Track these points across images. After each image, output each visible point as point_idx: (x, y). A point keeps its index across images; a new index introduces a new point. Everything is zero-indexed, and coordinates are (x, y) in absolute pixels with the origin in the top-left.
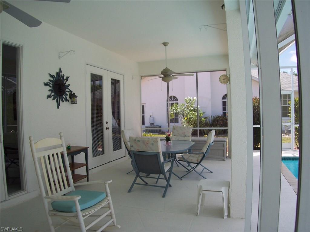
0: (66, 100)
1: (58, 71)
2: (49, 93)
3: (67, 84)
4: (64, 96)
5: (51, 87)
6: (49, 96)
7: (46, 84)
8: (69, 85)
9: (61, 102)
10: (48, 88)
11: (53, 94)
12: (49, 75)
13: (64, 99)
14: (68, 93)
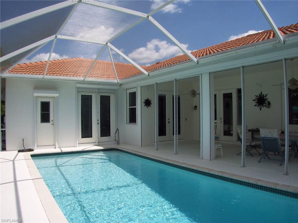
0: (266, 106)
1: (260, 93)
2: (256, 104)
3: (266, 98)
4: (264, 105)
5: (256, 101)
6: (255, 105)
7: (254, 100)
8: (267, 99)
9: (262, 107)
10: (255, 102)
11: (258, 104)
12: (255, 96)
13: (264, 106)
14: (267, 103)
